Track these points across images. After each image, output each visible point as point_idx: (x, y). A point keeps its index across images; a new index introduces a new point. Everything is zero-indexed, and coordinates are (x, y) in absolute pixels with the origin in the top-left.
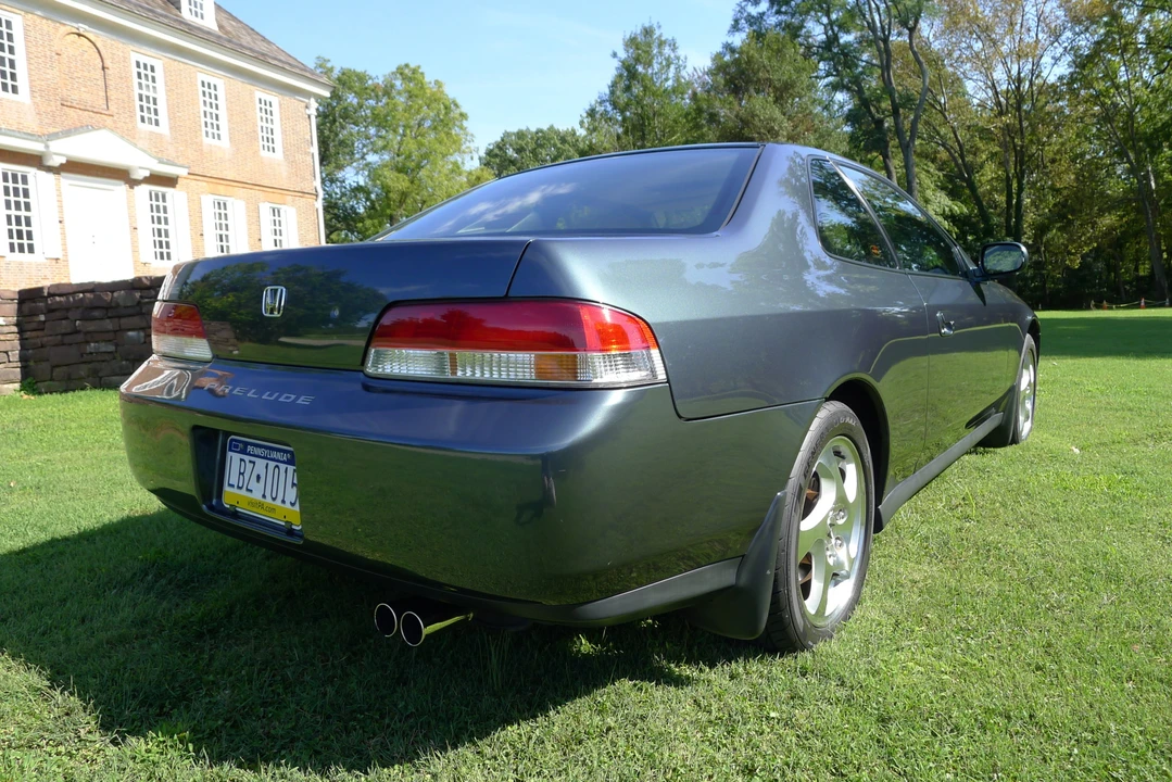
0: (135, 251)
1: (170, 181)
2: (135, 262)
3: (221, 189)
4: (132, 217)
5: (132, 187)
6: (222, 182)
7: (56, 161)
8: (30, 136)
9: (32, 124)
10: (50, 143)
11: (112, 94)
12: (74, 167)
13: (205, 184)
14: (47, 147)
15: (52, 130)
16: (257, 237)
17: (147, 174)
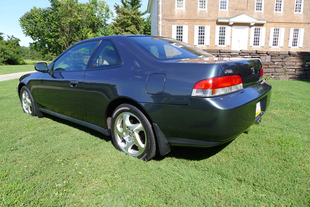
0: (249, 43)
1: (262, 25)
2: (248, 46)
3: (278, 25)
4: (249, 35)
5: (250, 28)
6: (278, 23)
7: (231, 23)
8: (227, 18)
9: (228, 15)
10: (230, 20)
11: (249, 5)
12: (236, 24)
13: (272, 24)
14: (229, 20)
15: (232, 16)
16: (288, 38)
17: (254, 24)
